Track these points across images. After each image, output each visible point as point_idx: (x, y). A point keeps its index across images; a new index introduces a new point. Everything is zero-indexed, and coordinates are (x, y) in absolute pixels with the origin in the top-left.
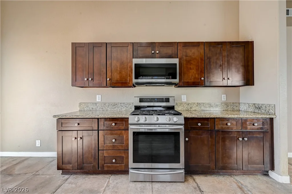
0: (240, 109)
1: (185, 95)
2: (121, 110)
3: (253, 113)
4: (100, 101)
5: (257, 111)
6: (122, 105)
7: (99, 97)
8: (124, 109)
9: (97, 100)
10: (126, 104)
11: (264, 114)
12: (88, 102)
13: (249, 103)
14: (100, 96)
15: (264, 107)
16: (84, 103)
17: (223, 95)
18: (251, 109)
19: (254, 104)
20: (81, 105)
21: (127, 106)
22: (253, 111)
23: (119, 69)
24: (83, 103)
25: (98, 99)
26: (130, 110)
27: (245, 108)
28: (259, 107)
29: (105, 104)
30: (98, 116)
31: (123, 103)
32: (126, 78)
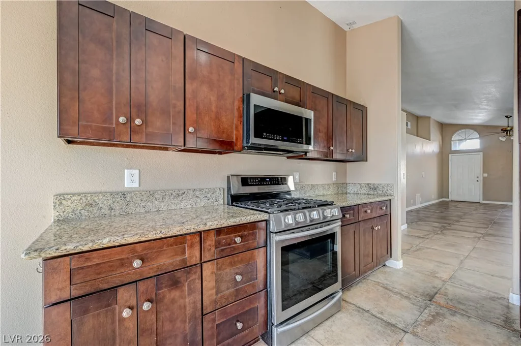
0: (348, 191)
1: (297, 172)
2: (194, 206)
3: (367, 195)
4: (136, 185)
5: (371, 192)
6: (198, 193)
7: (132, 175)
8: (203, 204)
9: (128, 184)
10: (207, 190)
11: (380, 195)
12: (92, 190)
13: (360, 183)
14: (137, 172)
15: (380, 187)
16: (79, 194)
17: (334, 173)
18: (364, 191)
19: (368, 184)
20: (64, 202)
21: (209, 196)
22: (366, 193)
23: (213, 108)
24: (74, 195)
25: (130, 180)
26: (215, 203)
27: (356, 190)
28: (374, 188)
29: (152, 194)
30: (205, 224)
31: (200, 190)
32: (229, 134)
